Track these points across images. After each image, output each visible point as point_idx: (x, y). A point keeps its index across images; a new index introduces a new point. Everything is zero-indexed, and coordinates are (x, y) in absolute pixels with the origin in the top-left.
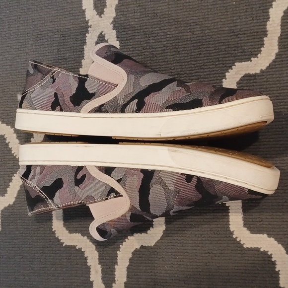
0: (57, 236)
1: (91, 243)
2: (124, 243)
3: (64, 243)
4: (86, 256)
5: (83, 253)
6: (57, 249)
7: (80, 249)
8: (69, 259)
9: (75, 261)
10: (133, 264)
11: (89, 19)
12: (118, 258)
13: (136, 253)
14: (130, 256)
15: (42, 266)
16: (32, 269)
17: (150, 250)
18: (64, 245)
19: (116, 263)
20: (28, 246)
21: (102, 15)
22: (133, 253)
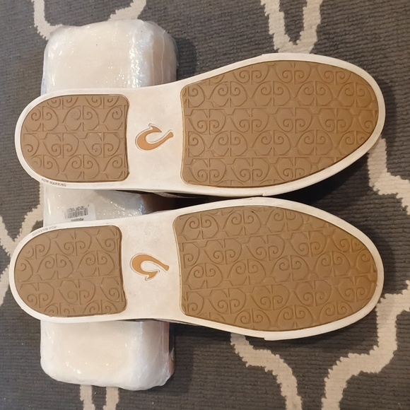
0: (236, 352)
1: (286, 365)
2: (334, 367)
3: (246, 362)
4: (278, 382)
5: (275, 378)
6: (237, 371)
7: (270, 372)
8: (254, 385)
9: (263, 388)
10: (349, 398)
11: (278, 47)
12: (326, 388)
13: (353, 382)
14: (344, 385)
15: (218, 393)
16: (204, 397)
17: (374, 379)
18: (247, 365)
19: (323, 395)
20: (199, 364)
21: (298, 41)
22: (349, 382)
